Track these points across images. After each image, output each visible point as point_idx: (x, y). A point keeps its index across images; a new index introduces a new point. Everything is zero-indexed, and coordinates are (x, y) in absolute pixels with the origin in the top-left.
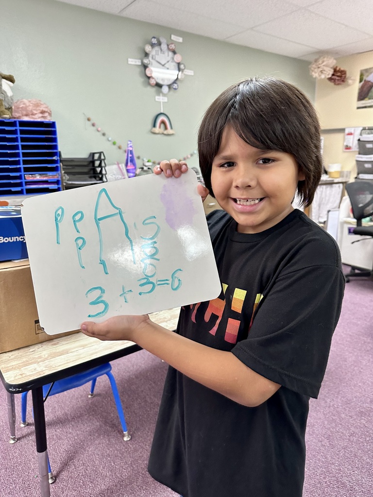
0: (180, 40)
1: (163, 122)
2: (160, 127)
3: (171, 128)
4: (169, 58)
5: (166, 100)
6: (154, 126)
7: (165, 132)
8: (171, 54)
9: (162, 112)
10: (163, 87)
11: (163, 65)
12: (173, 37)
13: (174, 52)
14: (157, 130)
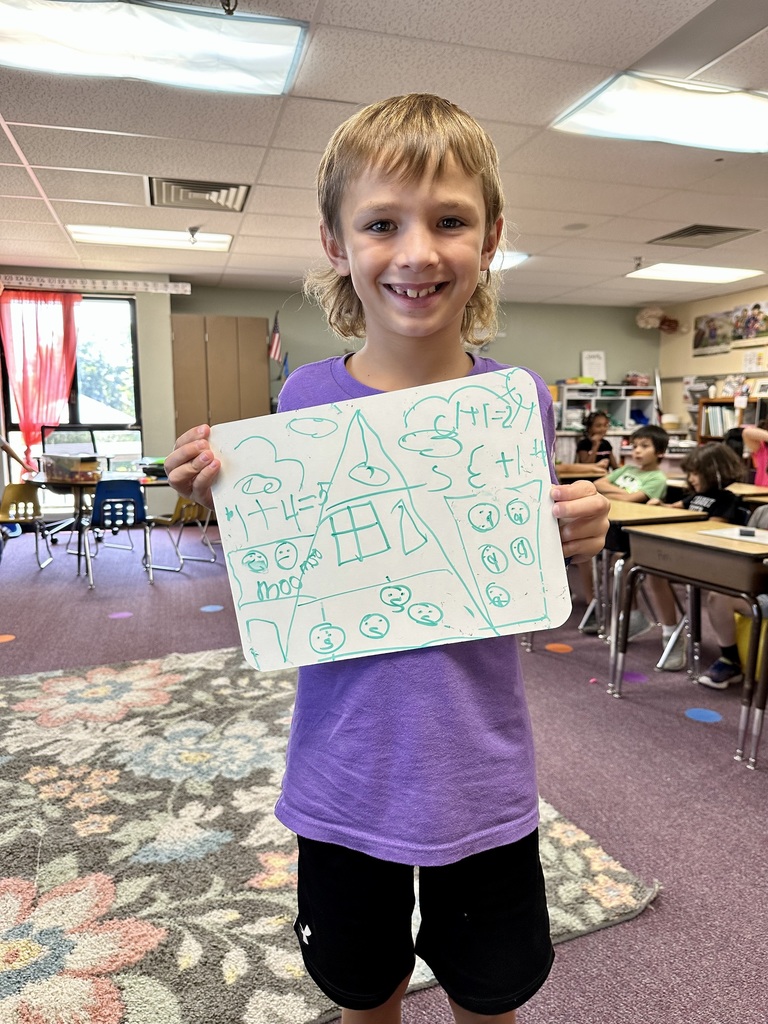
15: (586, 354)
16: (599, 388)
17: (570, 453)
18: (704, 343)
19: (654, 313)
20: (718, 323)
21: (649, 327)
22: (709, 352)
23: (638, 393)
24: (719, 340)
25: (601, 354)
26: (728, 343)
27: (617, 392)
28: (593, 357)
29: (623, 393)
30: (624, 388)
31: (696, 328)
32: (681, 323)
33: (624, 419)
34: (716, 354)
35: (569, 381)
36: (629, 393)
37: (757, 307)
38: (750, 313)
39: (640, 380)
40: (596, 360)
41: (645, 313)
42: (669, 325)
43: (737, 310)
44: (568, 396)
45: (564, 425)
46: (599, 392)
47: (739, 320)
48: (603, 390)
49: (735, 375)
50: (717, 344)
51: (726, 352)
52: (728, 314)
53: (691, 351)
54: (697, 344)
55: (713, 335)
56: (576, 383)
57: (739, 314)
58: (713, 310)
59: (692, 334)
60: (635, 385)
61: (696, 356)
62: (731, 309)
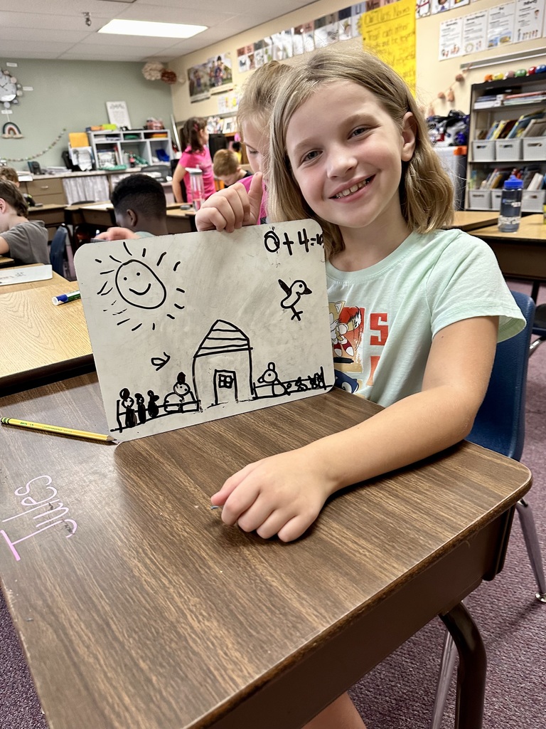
0: (15, 65)
1: (11, 129)
2: (9, 133)
3: (20, 133)
4: (7, 81)
5: (10, 112)
6: (4, 133)
7: (14, 136)
8: (7, 78)
9: (9, 121)
10: (5, 104)
11: (3, 87)
12: (8, 64)
13: (10, 76)
14: (7, 135)
15: (109, 104)
16: (122, 133)
17: (104, 189)
18: (195, 91)
19: (154, 66)
20: (201, 74)
21: (153, 79)
22: (199, 99)
23: (155, 135)
24: (203, 88)
25: (123, 104)
26: (208, 91)
27: (138, 135)
28: (116, 106)
29: (143, 136)
30: (142, 132)
31: (189, 79)
32: (177, 75)
33: (147, 158)
34: (202, 100)
35: (93, 128)
36: (148, 136)
37: (219, 59)
38: (216, 64)
39: (154, 125)
40: (120, 109)
41: (148, 67)
42: (169, 77)
43: (209, 62)
44: (95, 141)
45: (98, 166)
46: (122, 136)
47: (212, 69)
48: (125, 135)
49: (213, 117)
50: (202, 91)
51: (208, 98)
52: (205, 65)
53: (189, 99)
54: (192, 93)
55: (199, 85)
56: (100, 130)
57: (210, 65)
58: (196, 62)
59: (187, 83)
60: (152, 129)
61: (192, 102)
62: (206, 62)
